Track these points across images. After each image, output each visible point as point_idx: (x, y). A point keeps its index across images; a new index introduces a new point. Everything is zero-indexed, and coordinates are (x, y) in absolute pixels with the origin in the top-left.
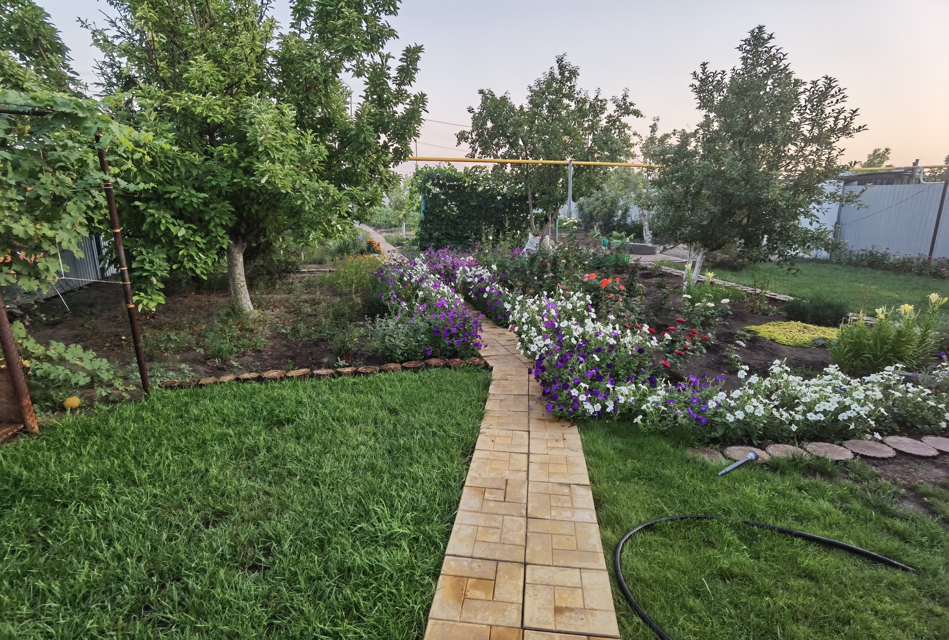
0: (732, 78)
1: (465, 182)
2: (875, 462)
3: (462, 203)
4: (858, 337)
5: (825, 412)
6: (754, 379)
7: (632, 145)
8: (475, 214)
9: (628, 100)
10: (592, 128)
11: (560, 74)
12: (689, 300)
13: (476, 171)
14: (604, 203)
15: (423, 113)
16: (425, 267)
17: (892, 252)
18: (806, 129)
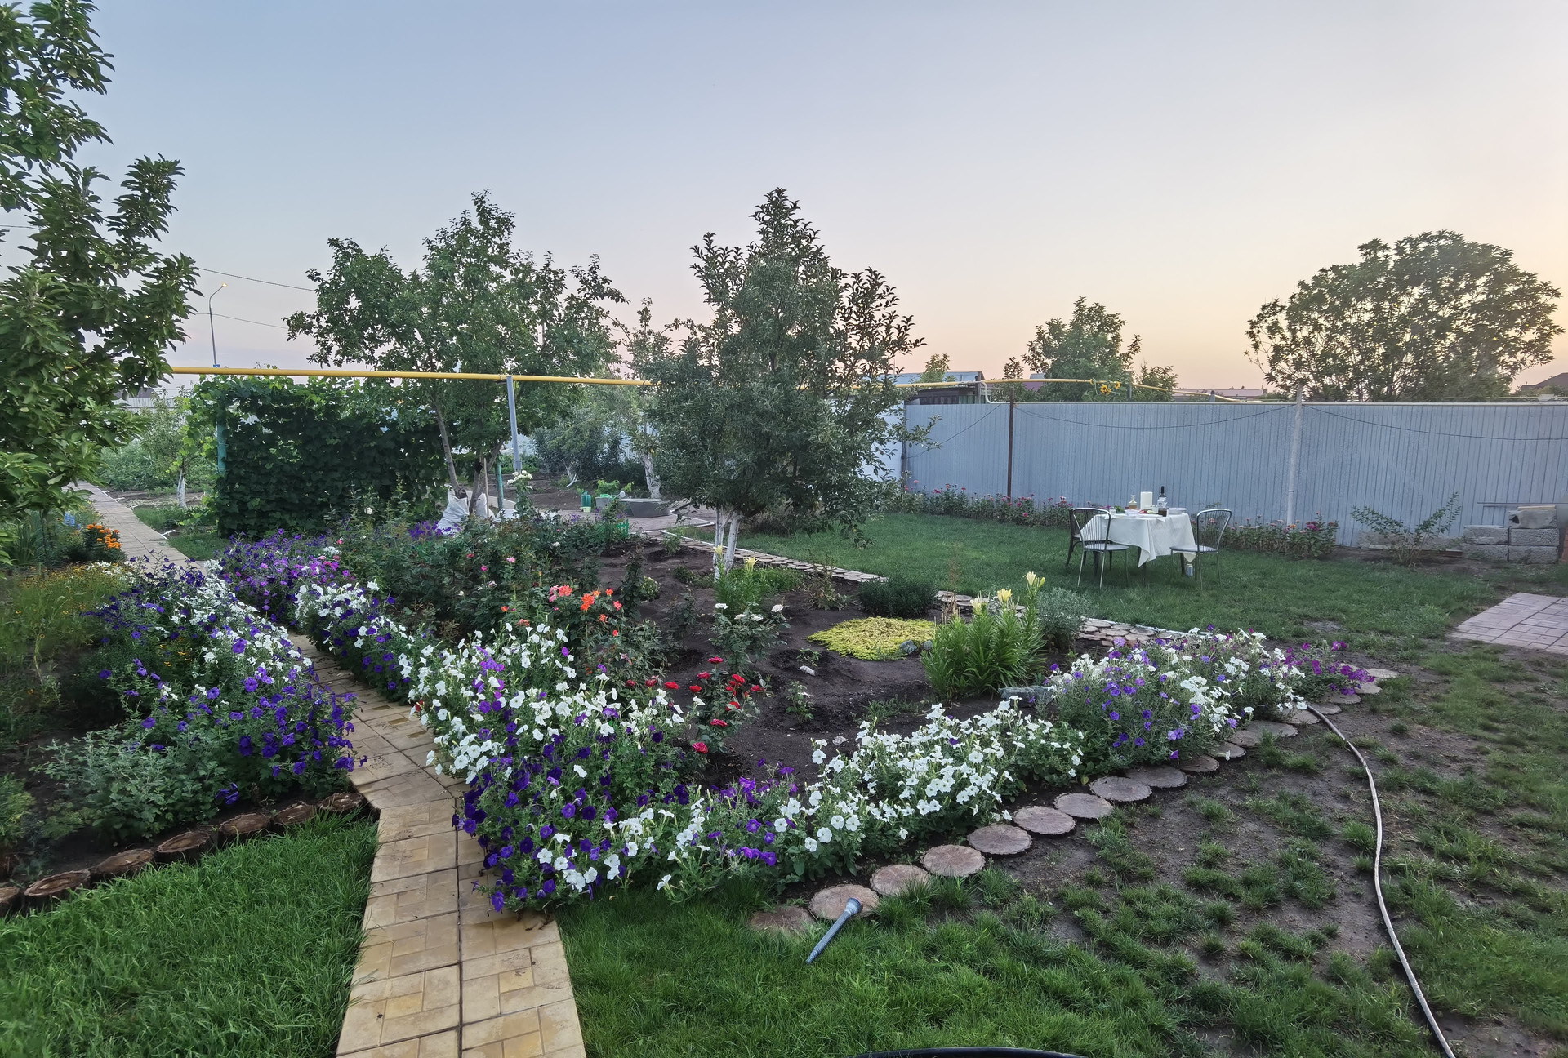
0: (750, 258)
1: (312, 403)
2: (1011, 862)
3: (308, 441)
4: (957, 643)
5: (940, 797)
6: (837, 764)
7: (613, 345)
8: (337, 461)
9: (600, 274)
10: (545, 315)
11: (482, 223)
12: (725, 612)
13: (334, 382)
14: (578, 432)
15: (189, 294)
16: (223, 586)
17: (969, 492)
18: (853, 340)
